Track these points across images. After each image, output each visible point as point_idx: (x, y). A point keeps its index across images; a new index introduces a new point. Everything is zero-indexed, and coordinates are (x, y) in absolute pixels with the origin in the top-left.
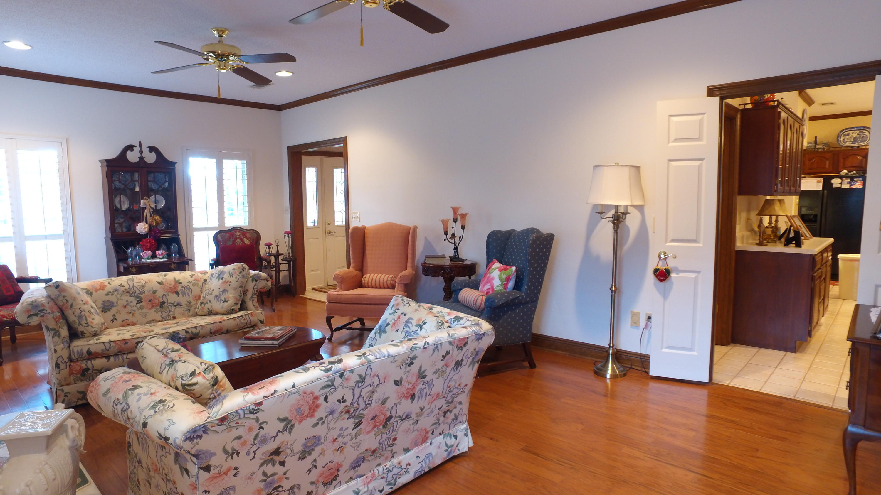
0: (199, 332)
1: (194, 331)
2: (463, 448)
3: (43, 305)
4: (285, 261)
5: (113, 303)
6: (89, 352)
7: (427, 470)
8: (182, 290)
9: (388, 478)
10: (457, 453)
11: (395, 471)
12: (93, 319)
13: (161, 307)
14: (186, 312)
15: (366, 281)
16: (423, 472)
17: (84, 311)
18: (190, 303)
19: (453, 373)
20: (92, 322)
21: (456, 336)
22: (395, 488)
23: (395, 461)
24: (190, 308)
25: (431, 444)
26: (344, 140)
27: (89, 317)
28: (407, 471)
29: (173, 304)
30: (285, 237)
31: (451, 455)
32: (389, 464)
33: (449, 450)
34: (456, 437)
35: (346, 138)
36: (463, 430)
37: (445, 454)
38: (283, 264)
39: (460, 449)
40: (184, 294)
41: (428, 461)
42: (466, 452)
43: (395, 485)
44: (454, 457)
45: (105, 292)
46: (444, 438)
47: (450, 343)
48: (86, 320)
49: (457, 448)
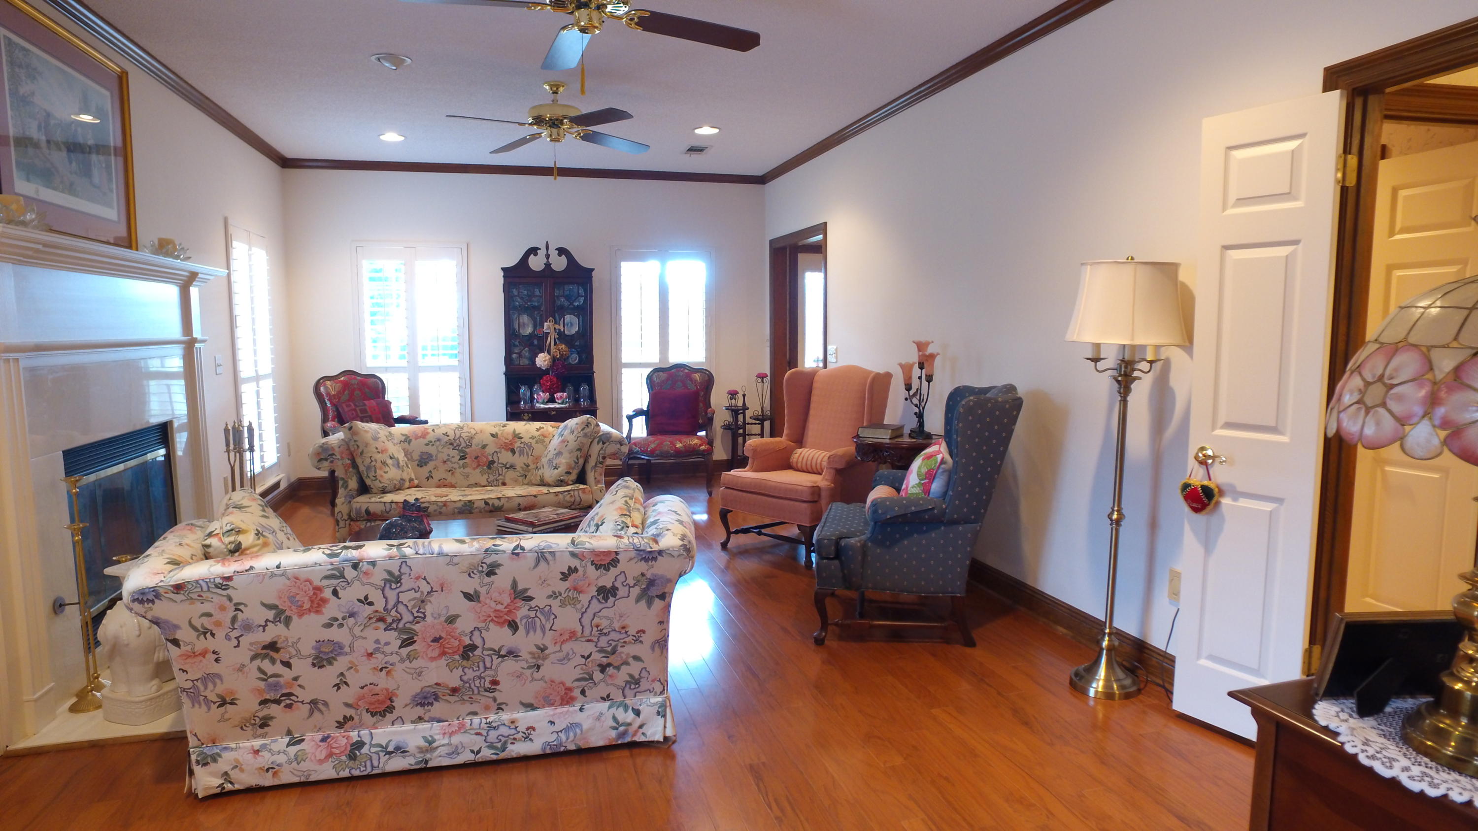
0: (503, 505)
1: (497, 503)
2: (654, 734)
3: (333, 449)
4: (755, 419)
5: (431, 456)
6: (367, 512)
7: (572, 747)
8: (520, 447)
9: (488, 738)
10: (639, 738)
11: (504, 731)
12: (386, 472)
13: (489, 468)
14: (521, 479)
15: (795, 460)
16: (562, 749)
17: (376, 461)
18: (528, 466)
19: (596, 606)
20: (382, 476)
21: (587, 545)
22: (503, 755)
23: (505, 716)
24: (526, 473)
25: (581, 710)
26: (822, 228)
27: (381, 469)
28: (527, 738)
29: (505, 465)
30: (757, 382)
31: (628, 739)
32: (492, 717)
33: (622, 729)
34: (637, 713)
35: (825, 224)
36: (655, 704)
37: (613, 734)
38: (752, 424)
39: (648, 734)
40: (522, 453)
41: (571, 734)
42: (658, 742)
43: (503, 751)
44: (633, 745)
45: (426, 441)
46: (610, 708)
47: (573, 555)
48: (375, 472)
49: (641, 731)
